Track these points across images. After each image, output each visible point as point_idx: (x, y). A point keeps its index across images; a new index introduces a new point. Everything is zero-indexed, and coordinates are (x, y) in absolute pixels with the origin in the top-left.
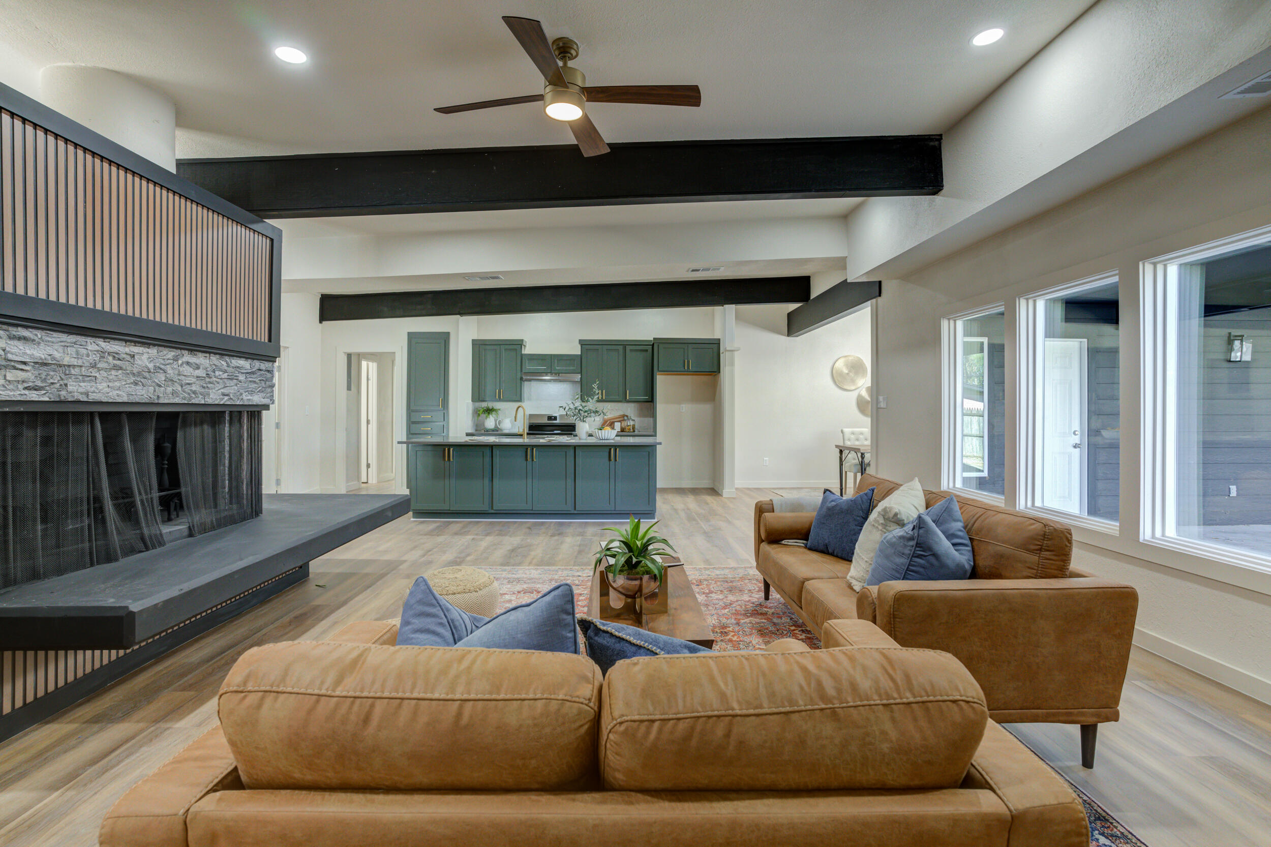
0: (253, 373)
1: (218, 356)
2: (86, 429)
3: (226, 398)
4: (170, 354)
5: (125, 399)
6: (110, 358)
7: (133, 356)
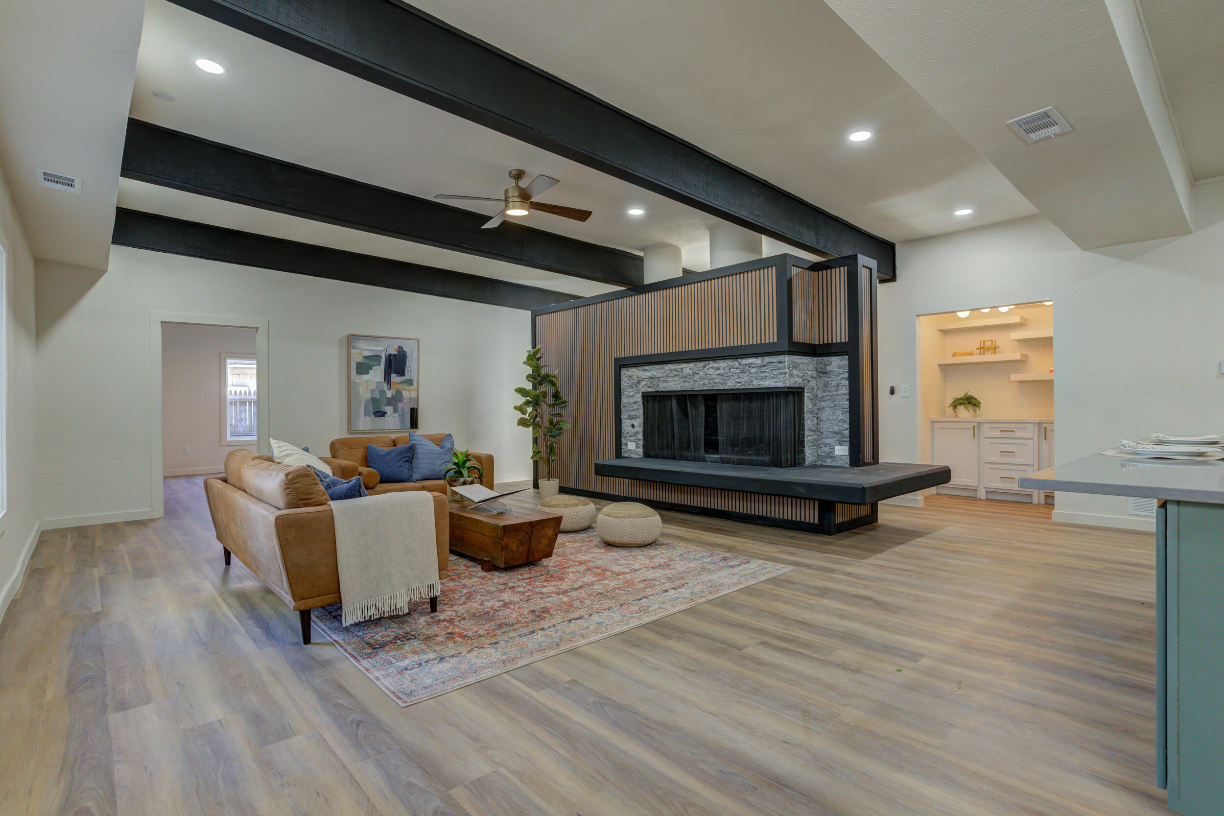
0: (764, 366)
1: (731, 360)
2: (668, 403)
3: (739, 385)
4: (701, 364)
5: (679, 389)
6: (674, 372)
7: (682, 369)
